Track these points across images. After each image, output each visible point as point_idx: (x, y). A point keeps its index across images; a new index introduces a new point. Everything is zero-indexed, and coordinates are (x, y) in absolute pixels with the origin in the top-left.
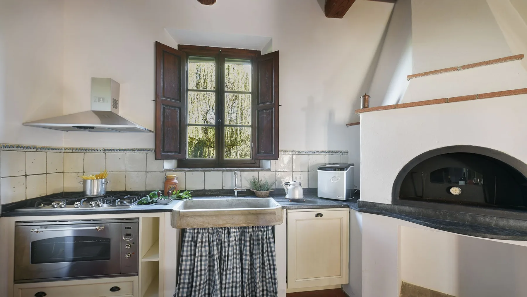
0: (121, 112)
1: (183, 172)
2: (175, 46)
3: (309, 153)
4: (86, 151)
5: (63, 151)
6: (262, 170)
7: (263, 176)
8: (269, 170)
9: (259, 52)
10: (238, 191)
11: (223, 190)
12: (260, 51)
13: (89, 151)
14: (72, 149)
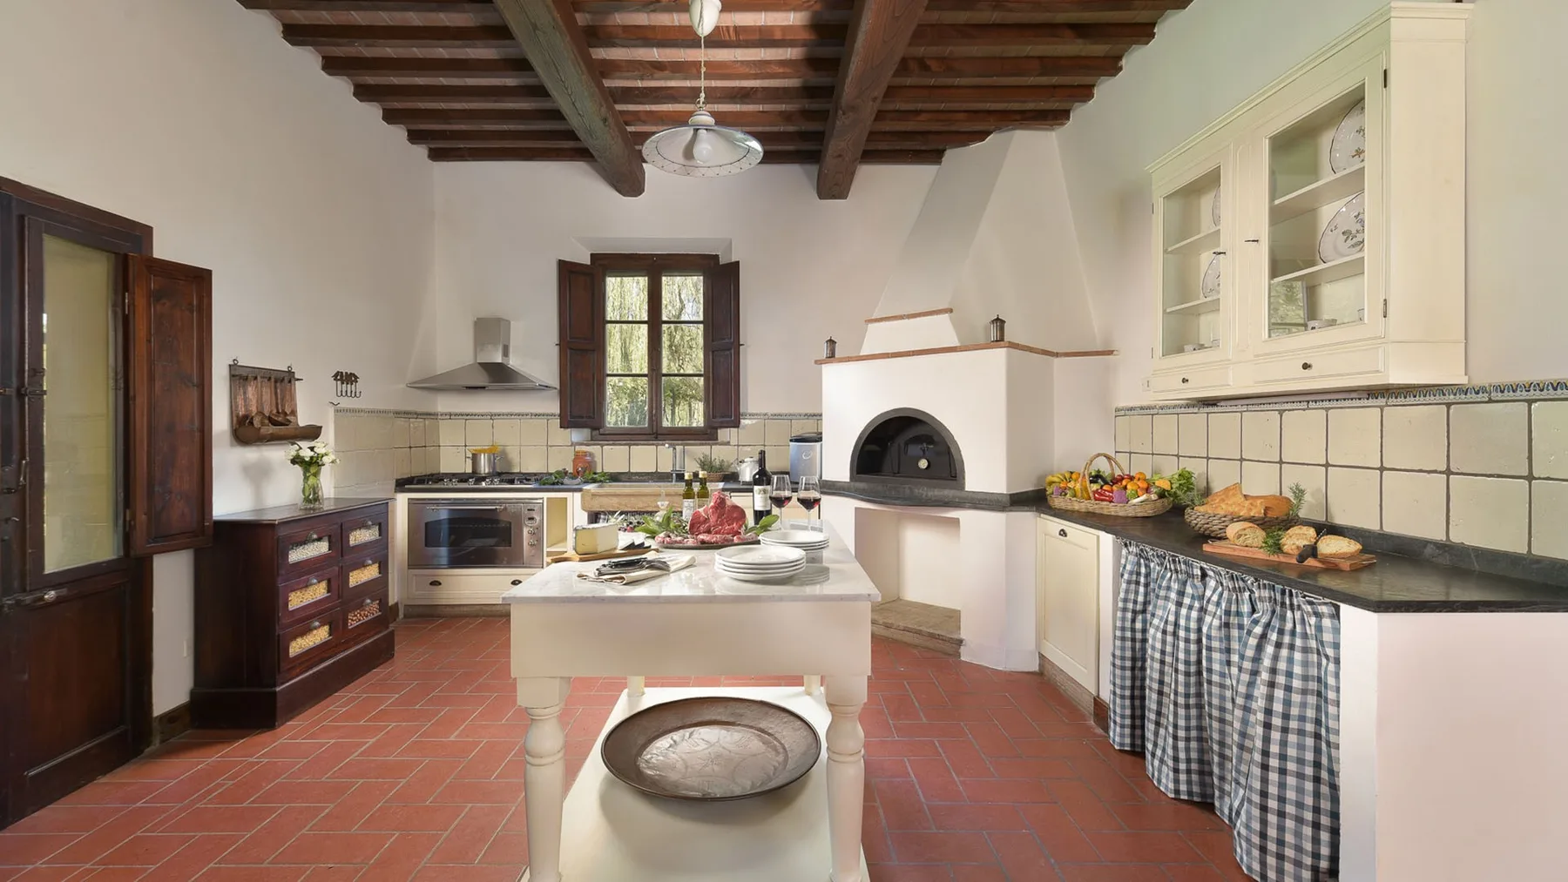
0: (514, 362)
1: (599, 447)
2: (586, 260)
3: (790, 417)
4: (468, 417)
5: (439, 417)
6: (716, 444)
7: (718, 453)
8: (728, 443)
9: (716, 257)
10: (677, 474)
11: (656, 472)
12: (718, 256)
13: (472, 417)
14: (451, 415)
